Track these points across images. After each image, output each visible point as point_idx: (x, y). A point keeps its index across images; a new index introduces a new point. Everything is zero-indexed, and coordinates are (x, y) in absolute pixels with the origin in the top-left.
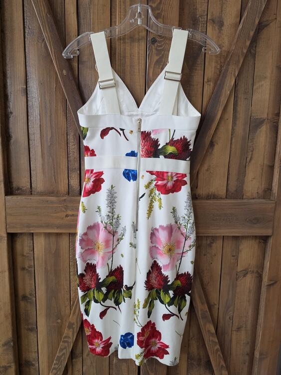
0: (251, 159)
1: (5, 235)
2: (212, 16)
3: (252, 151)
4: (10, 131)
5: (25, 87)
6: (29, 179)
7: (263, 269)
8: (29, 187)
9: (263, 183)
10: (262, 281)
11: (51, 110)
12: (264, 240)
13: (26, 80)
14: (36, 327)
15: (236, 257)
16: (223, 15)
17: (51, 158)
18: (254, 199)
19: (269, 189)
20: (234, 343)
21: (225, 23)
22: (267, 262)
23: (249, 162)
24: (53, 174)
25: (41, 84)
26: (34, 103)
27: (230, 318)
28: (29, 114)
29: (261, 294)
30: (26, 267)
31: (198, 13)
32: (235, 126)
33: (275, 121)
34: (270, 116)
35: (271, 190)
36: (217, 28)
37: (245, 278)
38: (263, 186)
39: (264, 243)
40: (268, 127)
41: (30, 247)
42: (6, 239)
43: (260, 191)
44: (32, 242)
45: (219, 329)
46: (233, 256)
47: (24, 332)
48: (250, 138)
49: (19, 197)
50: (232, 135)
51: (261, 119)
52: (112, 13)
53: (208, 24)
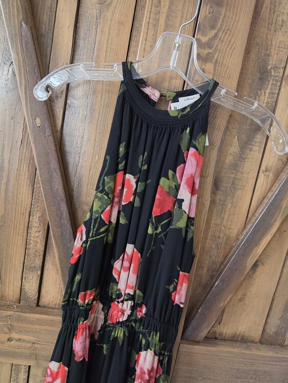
52: (133, 38)
53: (284, 82)
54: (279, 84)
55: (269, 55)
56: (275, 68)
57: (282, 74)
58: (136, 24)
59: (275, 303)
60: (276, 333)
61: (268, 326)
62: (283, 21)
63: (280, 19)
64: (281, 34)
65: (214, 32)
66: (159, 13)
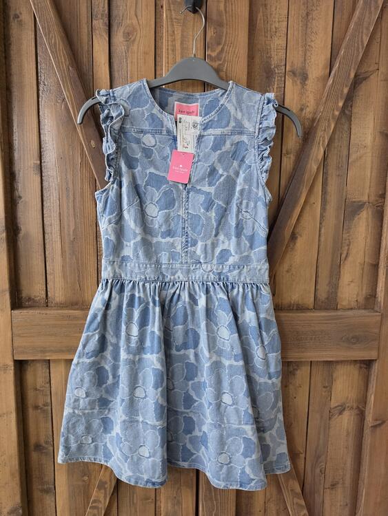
0: (346, 256)
1: (11, 364)
2: (292, 66)
3: (349, 245)
4: (19, 221)
5: (39, 162)
6: (44, 286)
7: (366, 403)
8: (45, 296)
9: (364, 288)
10: (364, 419)
11: (74, 194)
12: (367, 365)
13: (40, 152)
14: (53, 487)
15: (328, 387)
16: (307, 65)
17: (74, 257)
18: (352, 309)
19: (372, 296)
20: (327, 505)
21: (310, 76)
22: (371, 395)
23: (345, 259)
24: (77, 278)
25: (61, 158)
26: (51, 184)
27: (321, 471)
28: (45, 198)
29: (364, 438)
30: (40, 405)
31: (273, 63)
32: (324, 212)
33: (380, 204)
34: (373, 198)
35: (375, 297)
36: (298, 82)
37: (340, 416)
38: (364, 292)
39: (366, 368)
40: (370, 213)
41: (45, 377)
42: (13, 368)
43: (361, 299)
44: (48, 371)
45: (307, 487)
46: (324, 387)
47: (36, 494)
48: (345, 227)
49: (31, 312)
50: (320, 223)
51: (360, 201)
52: (157, 63)
53: (287, 77)
54: (283, 79)
55: (270, 57)
56: (278, 66)
57: (284, 70)
58: (158, 52)
59: (320, 270)
60: (327, 298)
61: (319, 293)
62: (275, 28)
63: (273, 27)
64: (276, 39)
65: (221, 47)
66: (174, 40)
